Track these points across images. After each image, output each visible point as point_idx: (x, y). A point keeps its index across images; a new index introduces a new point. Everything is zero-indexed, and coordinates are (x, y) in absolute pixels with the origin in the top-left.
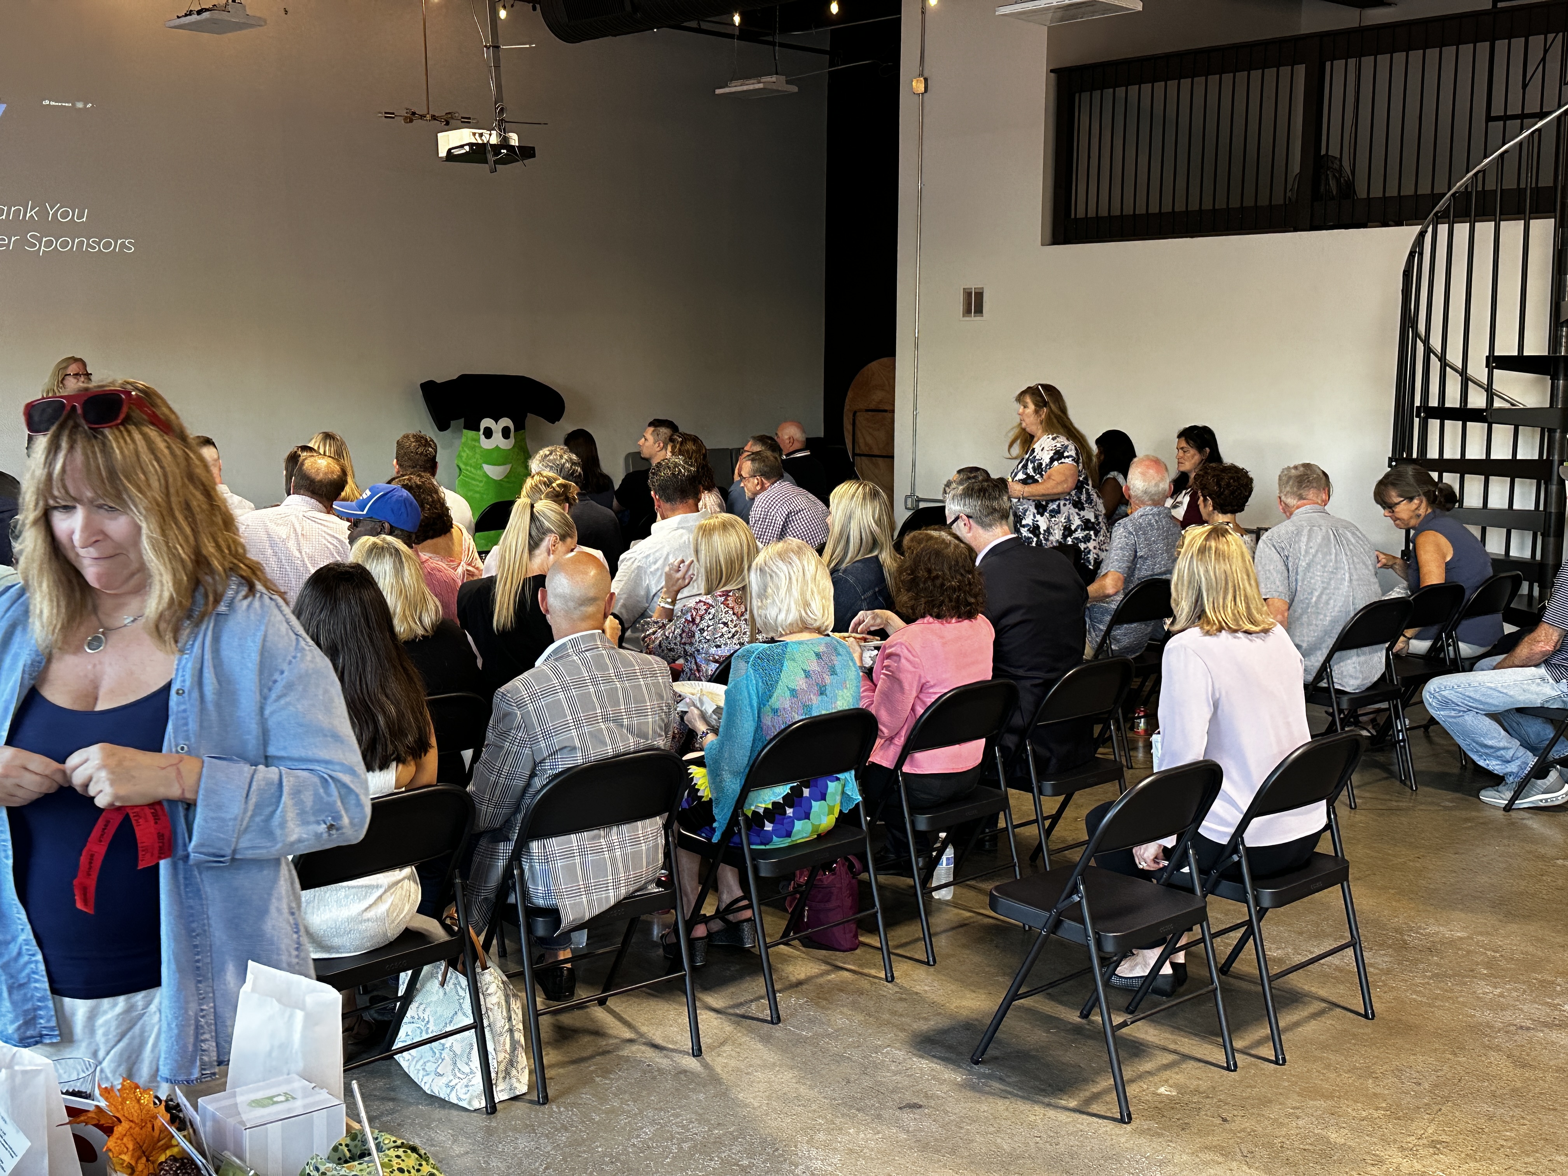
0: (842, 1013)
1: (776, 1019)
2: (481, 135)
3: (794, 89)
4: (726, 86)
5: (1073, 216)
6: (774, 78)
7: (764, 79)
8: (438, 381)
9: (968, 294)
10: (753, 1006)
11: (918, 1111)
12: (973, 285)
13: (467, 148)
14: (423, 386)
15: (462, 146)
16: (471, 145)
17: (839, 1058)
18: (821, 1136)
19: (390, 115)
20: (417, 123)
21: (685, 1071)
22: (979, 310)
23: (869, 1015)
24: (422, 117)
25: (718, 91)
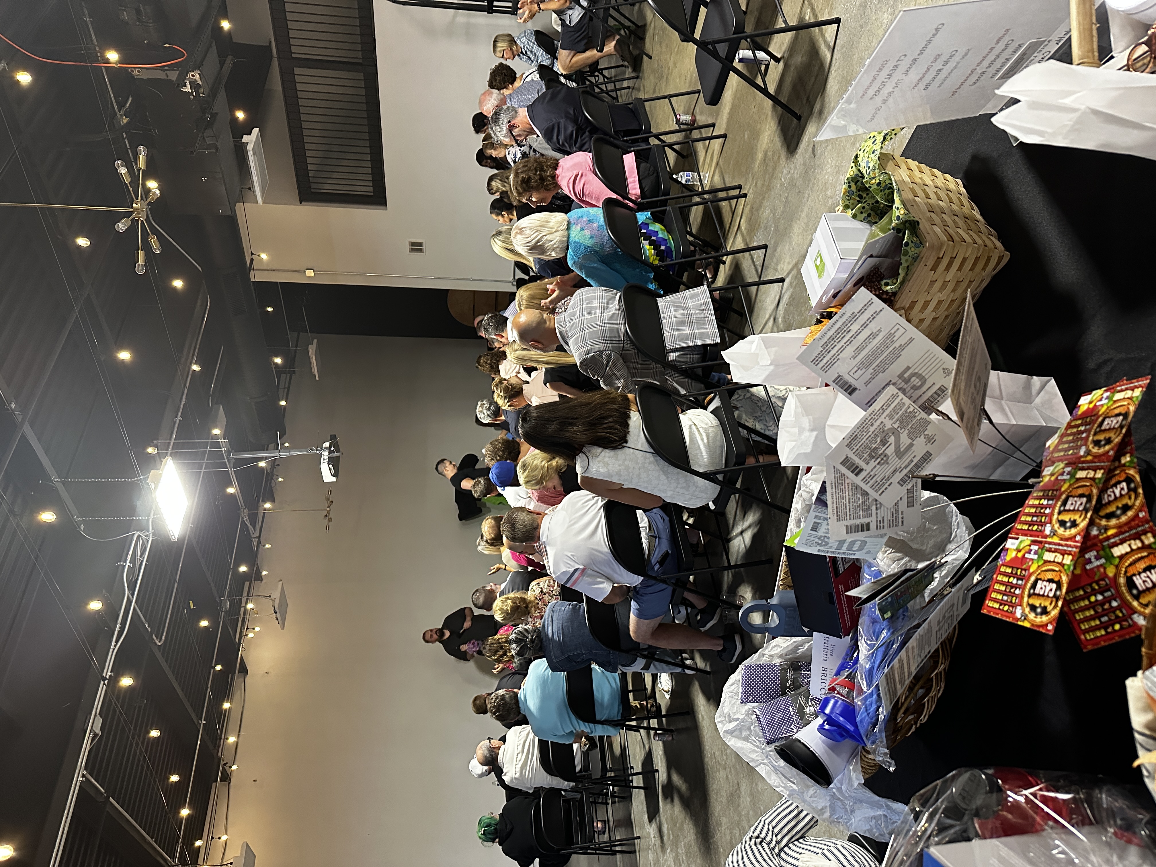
0: (762, 213)
1: (765, 247)
2: (324, 459)
3: (315, 341)
4: (315, 375)
5: (372, 194)
6: (310, 350)
7: (310, 355)
8: (458, 512)
9: (412, 250)
10: (757, 263)
11: (816, 146)
12: (408, 247)
13: (331, 466)
14: (460, 520)
15: (330, 469)
16: (329, 464)
17: (787, 202)
18: (829, 193)
19: (328, 528)
20: (332, 515)
21: (791, 283)
22: (420, 244)
23: (764, 197)
24: (328, 512)
25: (317, 379)
